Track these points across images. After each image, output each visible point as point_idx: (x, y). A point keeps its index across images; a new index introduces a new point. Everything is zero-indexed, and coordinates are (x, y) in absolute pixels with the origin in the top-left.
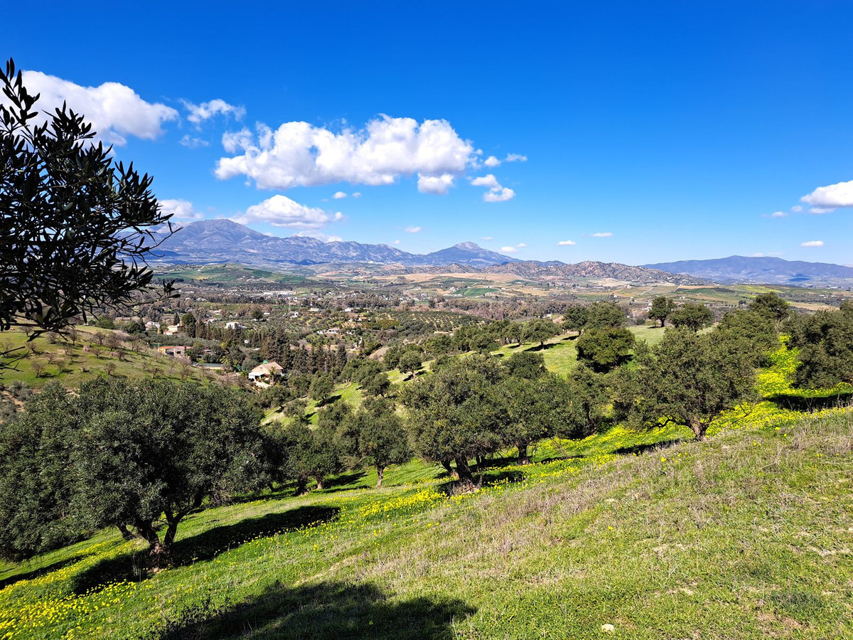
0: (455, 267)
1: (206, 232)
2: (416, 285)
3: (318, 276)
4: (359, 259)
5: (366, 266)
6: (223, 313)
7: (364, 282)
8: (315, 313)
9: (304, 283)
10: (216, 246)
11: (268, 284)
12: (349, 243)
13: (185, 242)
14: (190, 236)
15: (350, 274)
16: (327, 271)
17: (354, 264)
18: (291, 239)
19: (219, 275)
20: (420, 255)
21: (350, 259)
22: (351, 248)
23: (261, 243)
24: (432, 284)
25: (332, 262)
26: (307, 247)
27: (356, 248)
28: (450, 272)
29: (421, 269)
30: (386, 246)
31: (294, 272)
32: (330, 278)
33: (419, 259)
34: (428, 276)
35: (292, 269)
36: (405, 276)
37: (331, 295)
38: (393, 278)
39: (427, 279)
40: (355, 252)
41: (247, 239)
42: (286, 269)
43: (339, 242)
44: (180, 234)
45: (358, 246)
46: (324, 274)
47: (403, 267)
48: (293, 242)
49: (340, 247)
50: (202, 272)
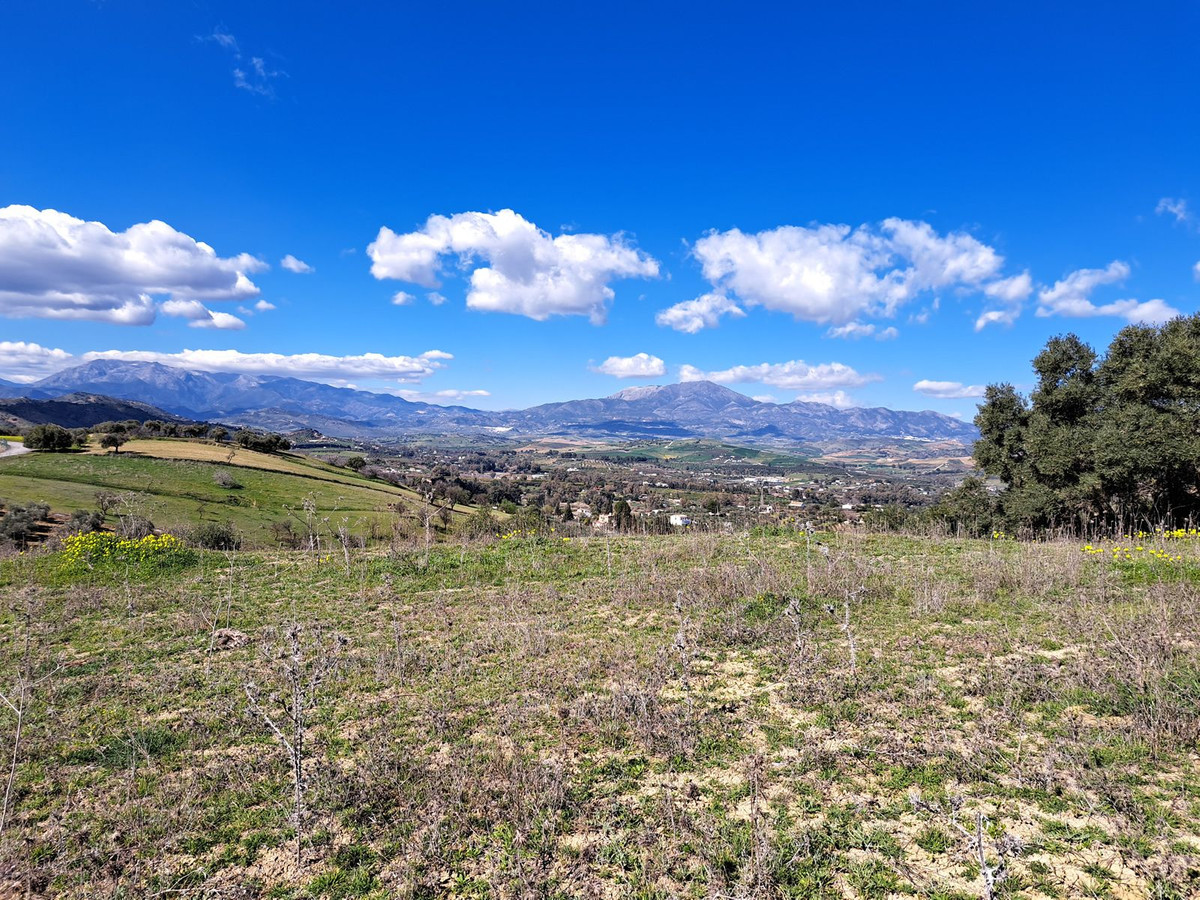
1: (681, 398)
3: (825, 457)
4: (890, 434)
5: (900, 443)
6: (683, 503)
7: (894, 466)
8: (797, 508)
9: (801, 467)
10: (693, 416)
11: (753, 466)
12: (875, 410)
13: (655, 411)
14: (662, 403)
15: (874, 455)
16: (840, 450)
17: (881, 440)
18: (790, 405)
19: (690, 453)
21: (876, 432)
22: (879, 417)
23: (750, 411)
25: (849, 438)
26: (813, 417)
27: (886, 418)
30: (934, 414)
31: (792, 451)
32: (842, 460)
35: (791, 447)
36: (963, 459)
37: (839, 484)
38: (941, 463)
40: (884, 423)
41: (733, 405)
42: (779, 446)
43: (861, 409)
44: (650, 401)
45: (889, 414)
46: (834, 455)
47: (961, 446)
48: (794, 410)
49: (862, 415)
50: (670, 450)
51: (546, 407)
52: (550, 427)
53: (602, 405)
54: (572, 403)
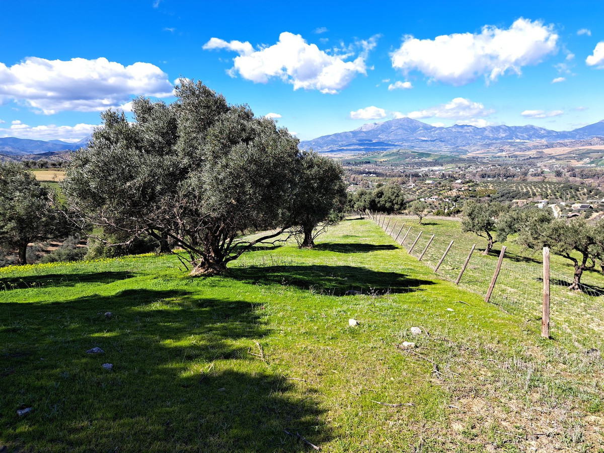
0: (596, 140)
1: (393, 128)
2: (552, 157)
3: (469, 154)
4: (507, 139)
7: (506, 157)
9: (453, 160)
10: (399, 137)
11: (427, 162)
12: (499, 127)
13: (379, 136)
14: (383, 131)
16: (478, 150)
17: (501, 143)
19: (394, 157)
20: (564, 132)
21: (499, 139)
22: (501, 130)
23: (430, 132)
24: (569, 157)
25: (484, 143)
26: (465, 133)
27: (505, 131)
28: (591, 144)
29: (562, 143)
31: (451, 152)
32: (478, 155)
33: (563, 135)
34: (567, 150)
35: (451, 150)
36: (543, 150)
38: (532, 153)
39: (565, 152)
40: (504, 133)
41: (421, 130)
42: (445, 150)
44: (377, 131)
45: (507, 128)
46: (474, 153)
47: (545, 143)
48: (454, 130)
49: (492, 130)
50: (384, 156)
51: (322, 138)
52: (325, 148)
53: (351, 134)
54: (335, 135)
